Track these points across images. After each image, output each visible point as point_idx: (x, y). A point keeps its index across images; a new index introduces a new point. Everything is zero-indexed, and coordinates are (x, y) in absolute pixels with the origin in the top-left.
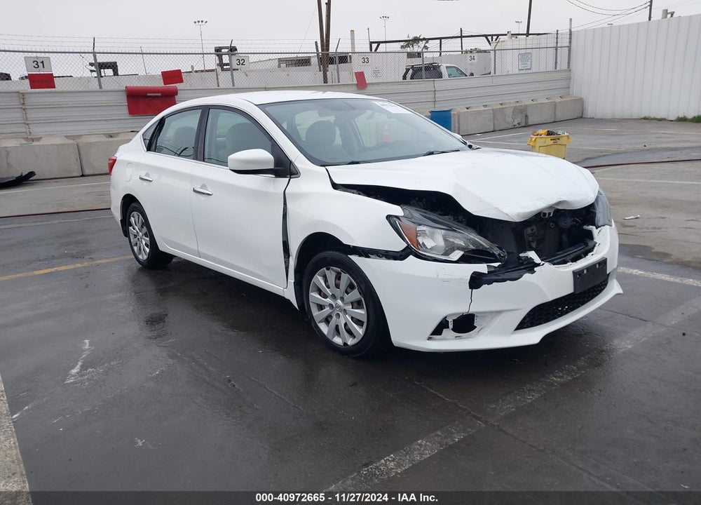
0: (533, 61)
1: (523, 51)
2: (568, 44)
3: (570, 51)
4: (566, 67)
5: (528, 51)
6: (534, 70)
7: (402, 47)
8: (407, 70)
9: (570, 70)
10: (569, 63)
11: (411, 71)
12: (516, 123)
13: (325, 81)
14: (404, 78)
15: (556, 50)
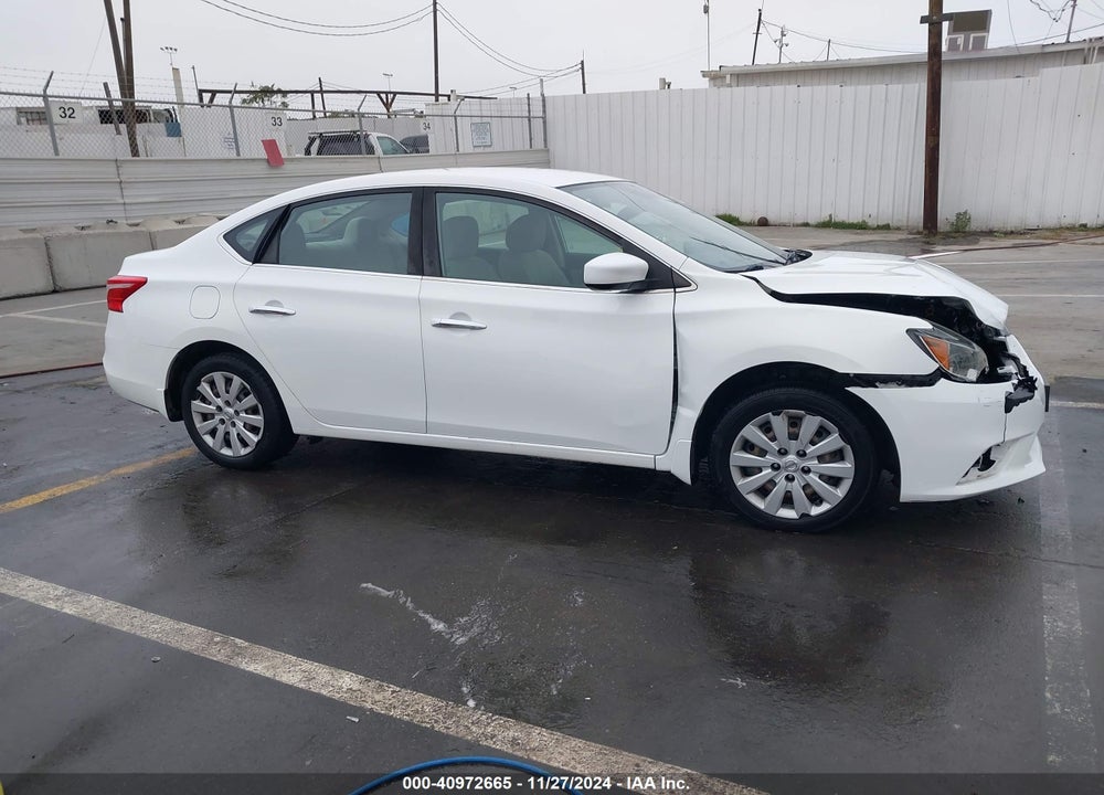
0: (494, 136)
1: (478, 120)
2: (541, 114)
3: (545, 122)
4: (543, 147)
5: (485, 120)
6: (496, 148)
7: (244, 101)
8: (312, 140)
9: (548, 151)
10: (545, 140)
11: (317, 142)
12: (495, 225)
13: (135, 152)
14: (308, 152)
15: (529, 120)
